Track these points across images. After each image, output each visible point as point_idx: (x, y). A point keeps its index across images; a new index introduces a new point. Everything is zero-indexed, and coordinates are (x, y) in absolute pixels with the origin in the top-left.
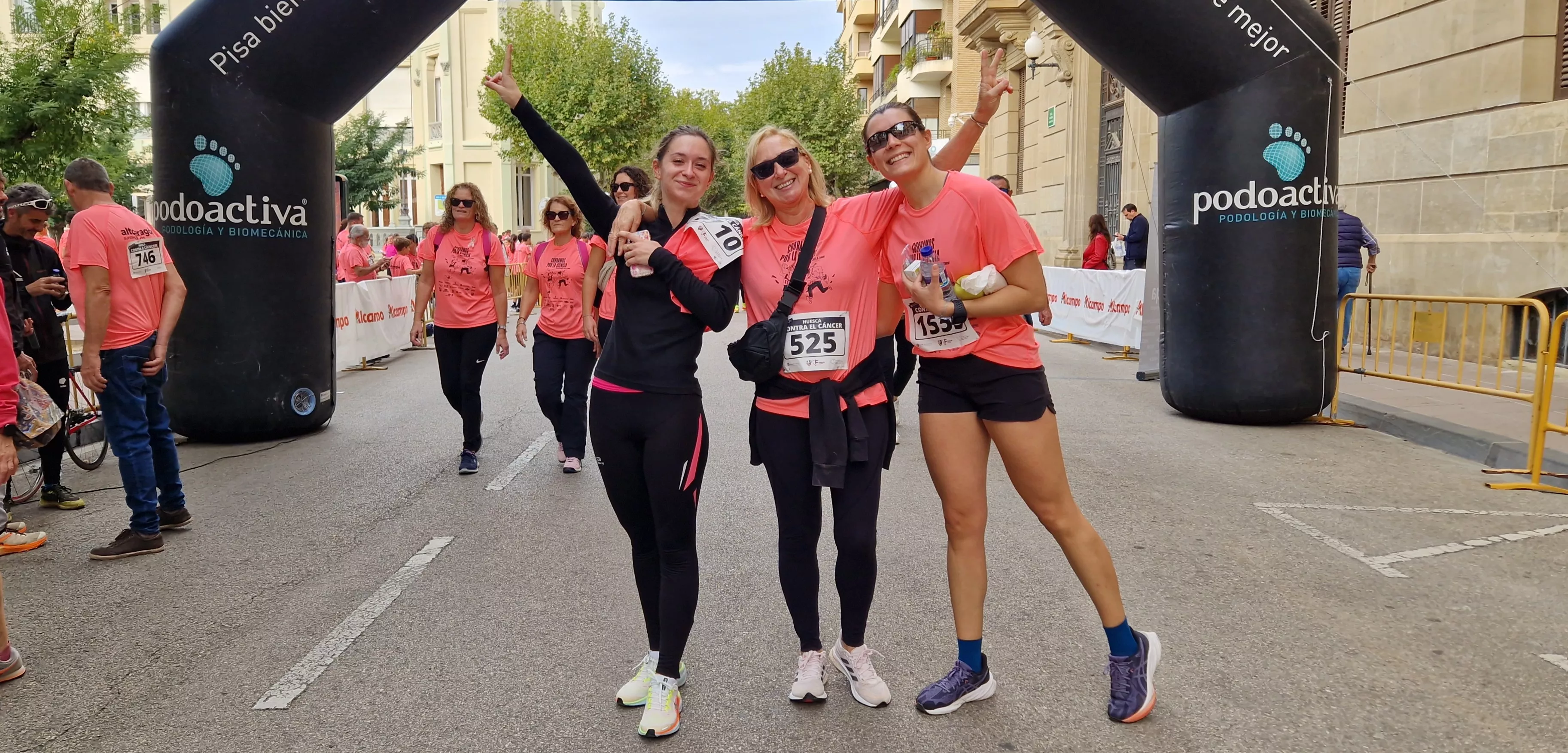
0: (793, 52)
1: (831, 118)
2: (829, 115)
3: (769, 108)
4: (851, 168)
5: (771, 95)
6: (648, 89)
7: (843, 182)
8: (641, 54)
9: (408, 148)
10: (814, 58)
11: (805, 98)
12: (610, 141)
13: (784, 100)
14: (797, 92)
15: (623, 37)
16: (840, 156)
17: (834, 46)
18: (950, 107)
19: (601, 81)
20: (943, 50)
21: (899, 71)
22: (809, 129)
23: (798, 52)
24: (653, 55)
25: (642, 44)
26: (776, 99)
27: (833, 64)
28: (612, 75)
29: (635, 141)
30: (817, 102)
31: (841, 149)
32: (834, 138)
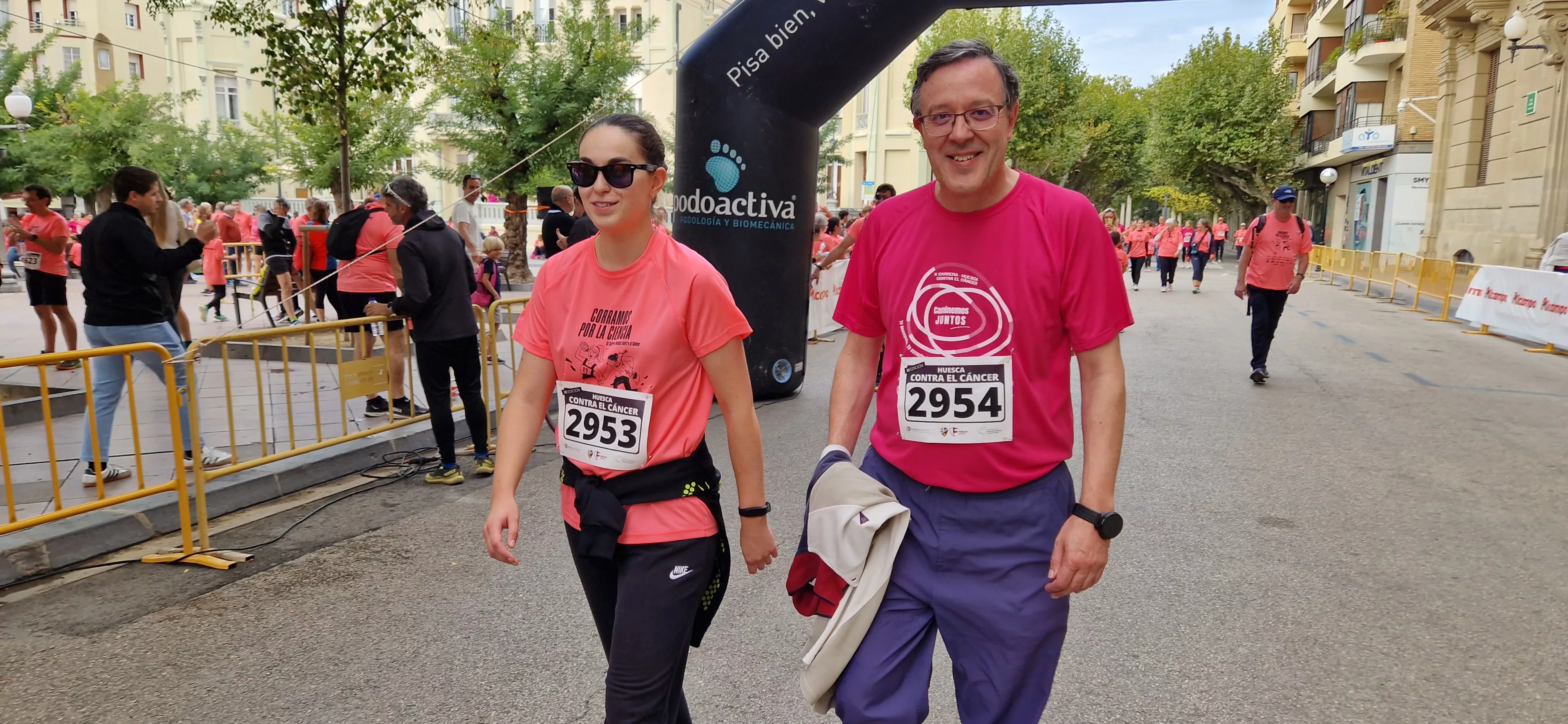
0: (1221, 38)
1: (1258, 103)
2: (1256, 101)
3: (1191, 95)
4: (1277, 154)
5: (1194, 81)
6: (1067, 78)
7: (1266, 169)
8: (1063, 44)
9: (838, 137)
10: (1243, 43)
11: (1230, 84)
12: (1025, 129)
13: (1208, 86)
14: (1223, 79)
15: (1045, 28)
16: (1264, 143)
17: (1268, 29)
18: (1399, 91)
19: (1021, 72)
20: (1399, 29)
21: (1340, 55)
22: (1232, 115)
23: (1227, 36)
24: (1074, 45)
25: (1065, 35)
26: (1199, 86)
27: (1265, 48)
28: (1033, 66)
29: (1049, 129)
30: (1243, 88)
31: (1266, 136)
32: (1260, 124)
